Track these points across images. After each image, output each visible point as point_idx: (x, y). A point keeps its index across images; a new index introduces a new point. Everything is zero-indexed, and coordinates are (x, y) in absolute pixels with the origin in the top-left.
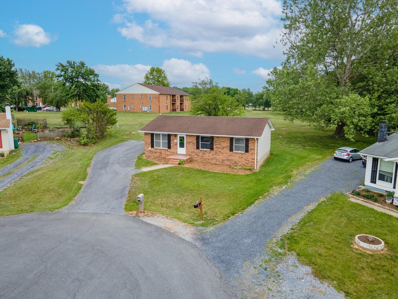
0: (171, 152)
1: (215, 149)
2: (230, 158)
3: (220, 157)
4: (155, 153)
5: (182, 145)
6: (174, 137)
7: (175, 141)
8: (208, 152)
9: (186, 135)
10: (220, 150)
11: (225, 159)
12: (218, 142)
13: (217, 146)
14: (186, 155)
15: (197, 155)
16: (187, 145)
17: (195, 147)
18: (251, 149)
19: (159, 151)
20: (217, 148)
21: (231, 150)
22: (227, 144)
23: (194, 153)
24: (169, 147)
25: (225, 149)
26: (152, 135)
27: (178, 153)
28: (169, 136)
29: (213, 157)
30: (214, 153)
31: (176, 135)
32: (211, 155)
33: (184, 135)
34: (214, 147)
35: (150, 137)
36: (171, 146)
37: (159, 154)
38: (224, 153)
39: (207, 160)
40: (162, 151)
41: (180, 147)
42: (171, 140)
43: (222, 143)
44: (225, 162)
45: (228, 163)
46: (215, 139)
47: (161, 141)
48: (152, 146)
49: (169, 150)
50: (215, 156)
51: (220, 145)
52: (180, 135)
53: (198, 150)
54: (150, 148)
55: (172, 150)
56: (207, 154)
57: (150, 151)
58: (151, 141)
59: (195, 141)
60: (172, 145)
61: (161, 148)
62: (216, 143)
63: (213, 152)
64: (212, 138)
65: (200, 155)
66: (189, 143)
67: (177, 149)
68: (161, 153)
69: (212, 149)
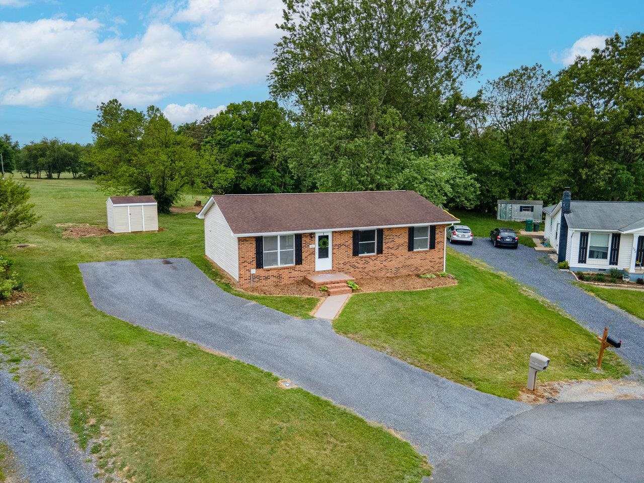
0: (303, 270)
1: (385, 251)
2: (408, 263)
3: (393, 264)
4: (267, 278)
5: (323, 253)
6: (308, 240)
7: (311, 246)
8: (373, 258)
9: (333, 232)
10: (392, 251)
11: (400, 265)
12: (390, 237)
13: (388, 245)
14: (333, 271)
15: (354, 267)
16: (335, 251)
17: (351, 252)
18: (439, 243)
19: (275, 273)
20: (389, 248)
21: (411, 248)
22: (404, 239)
23: (348, 265)
24: (299, 261)
25: (400, 248)
26: (259, 240)
27: (316, 270)
28: (299, 237)
29: (382, 266)
30: (384, 258)
31: (312, 235)
32: (378, 262)
33: (328, 232)
34: (384, 246)
35: (254, 246)
36: (303, 258)
37: (275, 279)
38: (399, 256)
39: (371, 274)
40: (281, 272)
41: (320, 257)
42: (303, 245)
43: (396, 239)
44: (401, 270)
45: (404, 272)
46: (386, 233)
47: (279, 250)
48: (259, 265)
49: (298, 266)
50: (385, 263)
51: (393, 243)
52: (319, 232)
53: (356, 258)
54: (253, 271)
55: (304, 266)
56: (371, 261)
57: (254, 277)
58: (257, 253)
59: (351, 242)
60: (304, 255)
61: (279, 265)
62: (387, 241)
63: (382, 257)
64: (380, 232)
65: (360, 266)
66: (340, 246)
67: (314, 261)
68: (279, 277)
69: (380, 251)
